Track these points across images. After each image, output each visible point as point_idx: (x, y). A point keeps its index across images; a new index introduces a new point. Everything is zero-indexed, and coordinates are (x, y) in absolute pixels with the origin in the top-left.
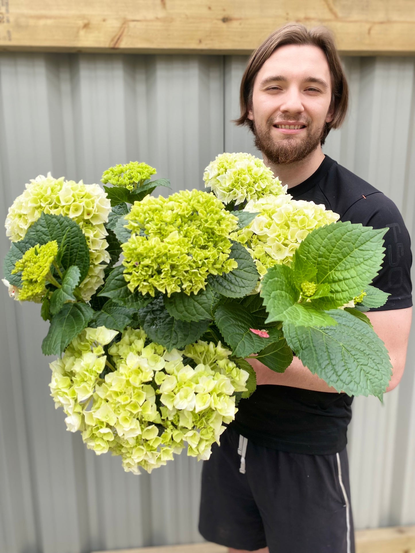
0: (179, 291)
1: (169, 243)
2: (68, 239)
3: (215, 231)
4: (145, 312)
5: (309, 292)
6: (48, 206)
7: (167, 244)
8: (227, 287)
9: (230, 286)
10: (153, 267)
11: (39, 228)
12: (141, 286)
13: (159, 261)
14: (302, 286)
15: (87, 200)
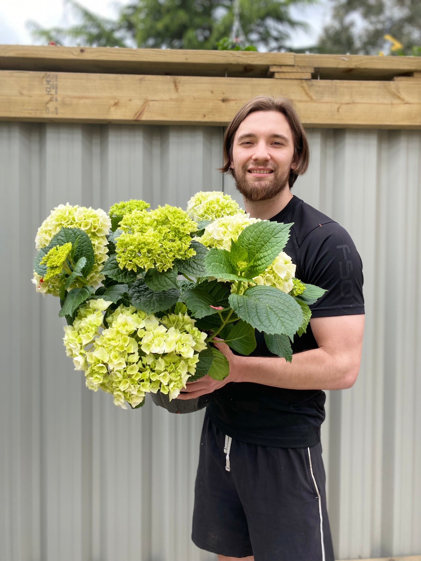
0: (153, 267)
1: (146, 236)
2: (79, 244)
3: (180, 230)
4: (133, 292)
5: (242, 267)
6: (66, 223)
7: (145, 236)
8: (191, 271)
9: (192, 270)
10: (135, 251)
11: (60, 237)
12: (127, 264)
13: (140, 246)
14: (237, 264)
15: (94, 219)
